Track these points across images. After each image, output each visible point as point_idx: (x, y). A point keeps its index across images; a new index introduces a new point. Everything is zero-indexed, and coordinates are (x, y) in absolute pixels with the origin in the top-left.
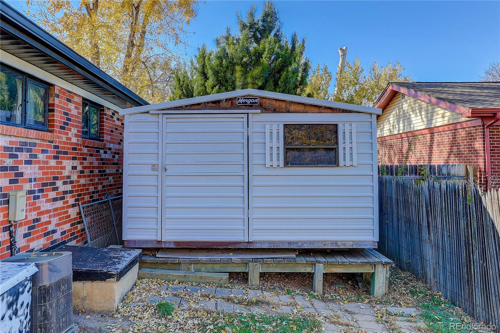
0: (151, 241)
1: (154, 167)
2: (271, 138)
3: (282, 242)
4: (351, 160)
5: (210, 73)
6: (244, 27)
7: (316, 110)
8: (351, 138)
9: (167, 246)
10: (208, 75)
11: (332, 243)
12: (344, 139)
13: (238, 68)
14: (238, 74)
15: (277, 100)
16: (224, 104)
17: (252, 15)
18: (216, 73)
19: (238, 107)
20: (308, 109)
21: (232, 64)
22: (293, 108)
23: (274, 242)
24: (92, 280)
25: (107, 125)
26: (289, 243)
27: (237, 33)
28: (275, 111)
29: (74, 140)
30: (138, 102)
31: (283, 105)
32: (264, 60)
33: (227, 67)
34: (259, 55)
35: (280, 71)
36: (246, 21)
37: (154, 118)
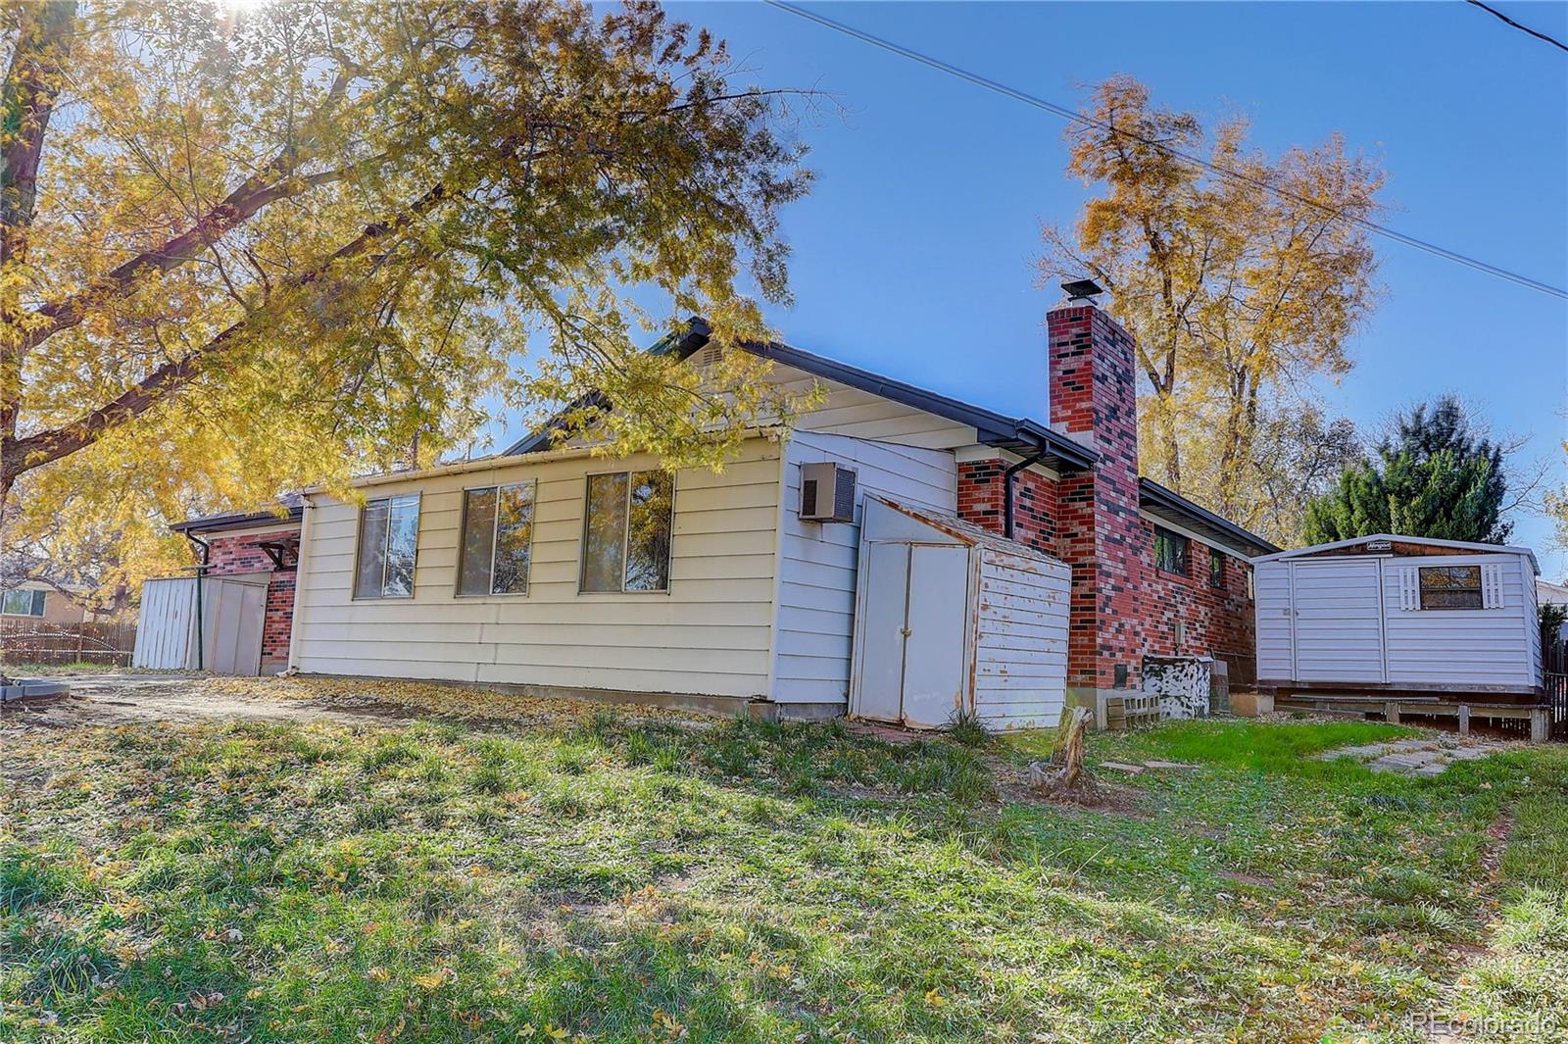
0: (1287, 681)
1: (1286, 611)
2: (1406, 582)
3: (1422, 684)
4: (1497, 602)
5: (1356, 504)
6: (1406, 431)
7: (1456, 552)
8: (1496, 580)
9: (1302, 686)
10: (1355, 506)
11: (1480, 686)
12: (1488, 580)
13: (1392, 498)
14: (1392, 506)
15: (1410, 544)
16: (1354, 550)
17: (1418, 417)
18: (1364, 504)
19: (1370, 553)
20: (1445, 551)
21: (1384, 492)
22: (1427, 551)
23: (1414, 684)
24: (1239, 693)
25: (1229, 572)
26: (1431, 686)
27: (1397, 443)
28: (1409, 555)
29: (1205, 588)
30: (1267, 549)
31: (1418, 549)
32: (1434, 483)
33: (1379, 497)
34: (1425, 475)
35: (1455, 497)
36: (1410, 425)
37: (1285, 565)
